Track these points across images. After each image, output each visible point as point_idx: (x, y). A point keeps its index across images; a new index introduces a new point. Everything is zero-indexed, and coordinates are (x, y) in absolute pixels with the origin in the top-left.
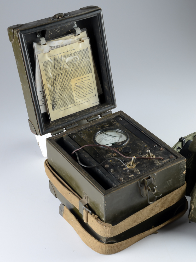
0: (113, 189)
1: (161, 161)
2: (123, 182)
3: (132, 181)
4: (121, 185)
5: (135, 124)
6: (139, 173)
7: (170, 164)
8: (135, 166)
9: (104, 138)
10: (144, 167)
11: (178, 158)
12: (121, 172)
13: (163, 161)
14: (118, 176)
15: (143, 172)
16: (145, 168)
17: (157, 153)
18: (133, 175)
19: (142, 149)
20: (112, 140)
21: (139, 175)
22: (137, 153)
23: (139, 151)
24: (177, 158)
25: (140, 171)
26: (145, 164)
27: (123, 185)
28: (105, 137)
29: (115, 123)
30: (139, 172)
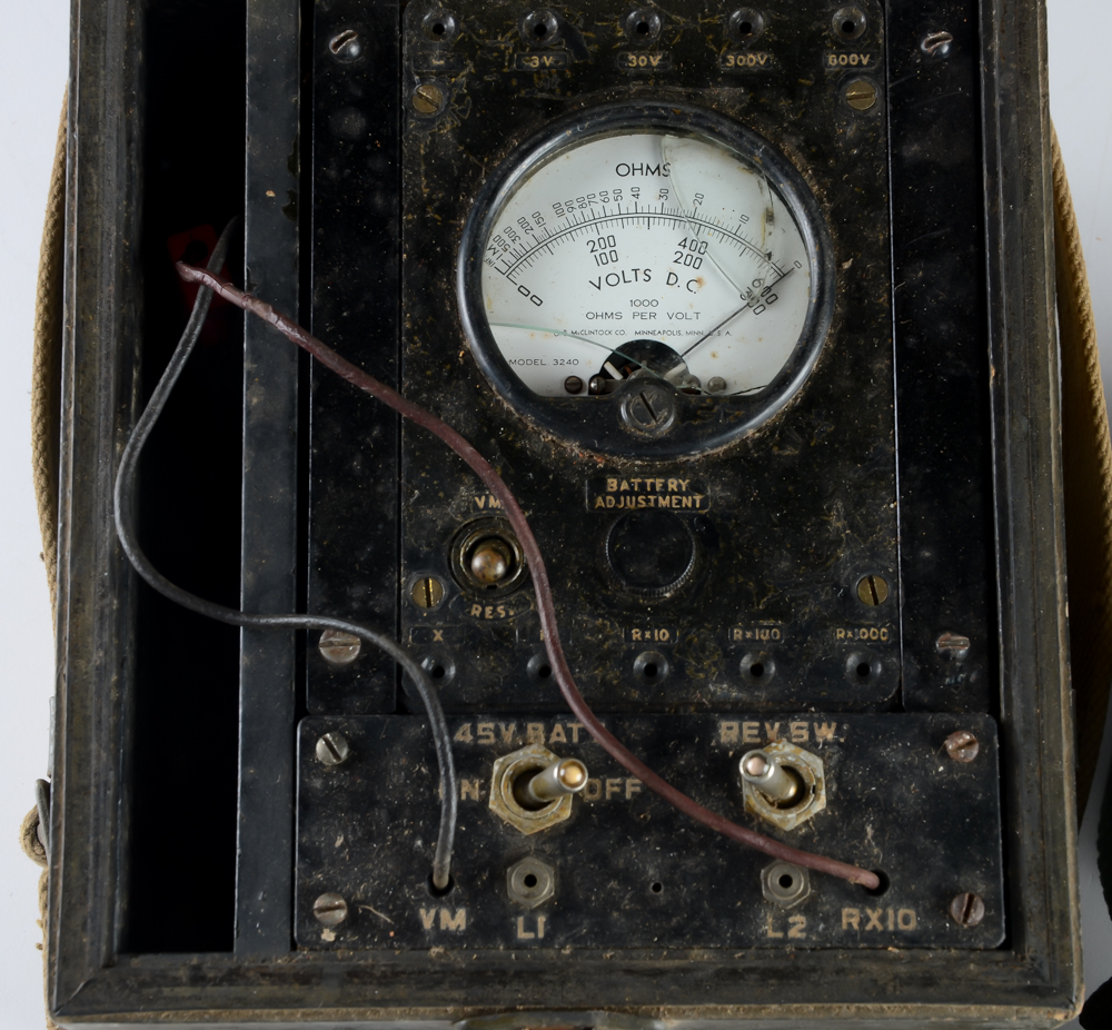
0: (176, 982)
1: (827, 904)
2: (328, 946)
3: (401, 990)
4: (279, 977)
5: (1010, 215)
6: (531, 926)
7: (882, 996)
8: (567, 814)
9: (612, 207)
10: (628, 877)
11: (1020, 950)
12: (394, 815)
13: (850, 916)
14: (339, 842)
15: (575, 940)
16: (626, 905)
17: (879, 768)
18: (456, 920)
19: (810, 608)
20: (656, 289)
21: (522, 946)
22: (723, 641)
23: (766, 614)
24: (1005, 947)
25: (562, 910)
26: (666, 846)
27: (296, 990)
28: (627, 203)
29: (849, 74)
30: (541, 920)
